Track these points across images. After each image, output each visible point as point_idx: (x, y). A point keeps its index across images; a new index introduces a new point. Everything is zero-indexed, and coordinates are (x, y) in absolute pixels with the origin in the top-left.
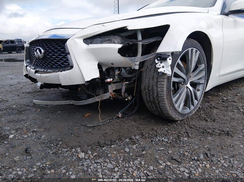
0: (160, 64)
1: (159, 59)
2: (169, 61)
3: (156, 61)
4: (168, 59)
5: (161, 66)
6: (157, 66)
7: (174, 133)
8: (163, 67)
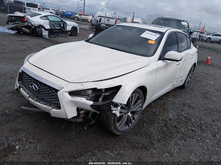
0: (114, 108)
1: (113, 105)
2: (119, 108)
3: (112, 106)
4: (118, 107)
5: (114, 110)
6: (112, 109)
7: (117, 146)
8: (115, 110)
